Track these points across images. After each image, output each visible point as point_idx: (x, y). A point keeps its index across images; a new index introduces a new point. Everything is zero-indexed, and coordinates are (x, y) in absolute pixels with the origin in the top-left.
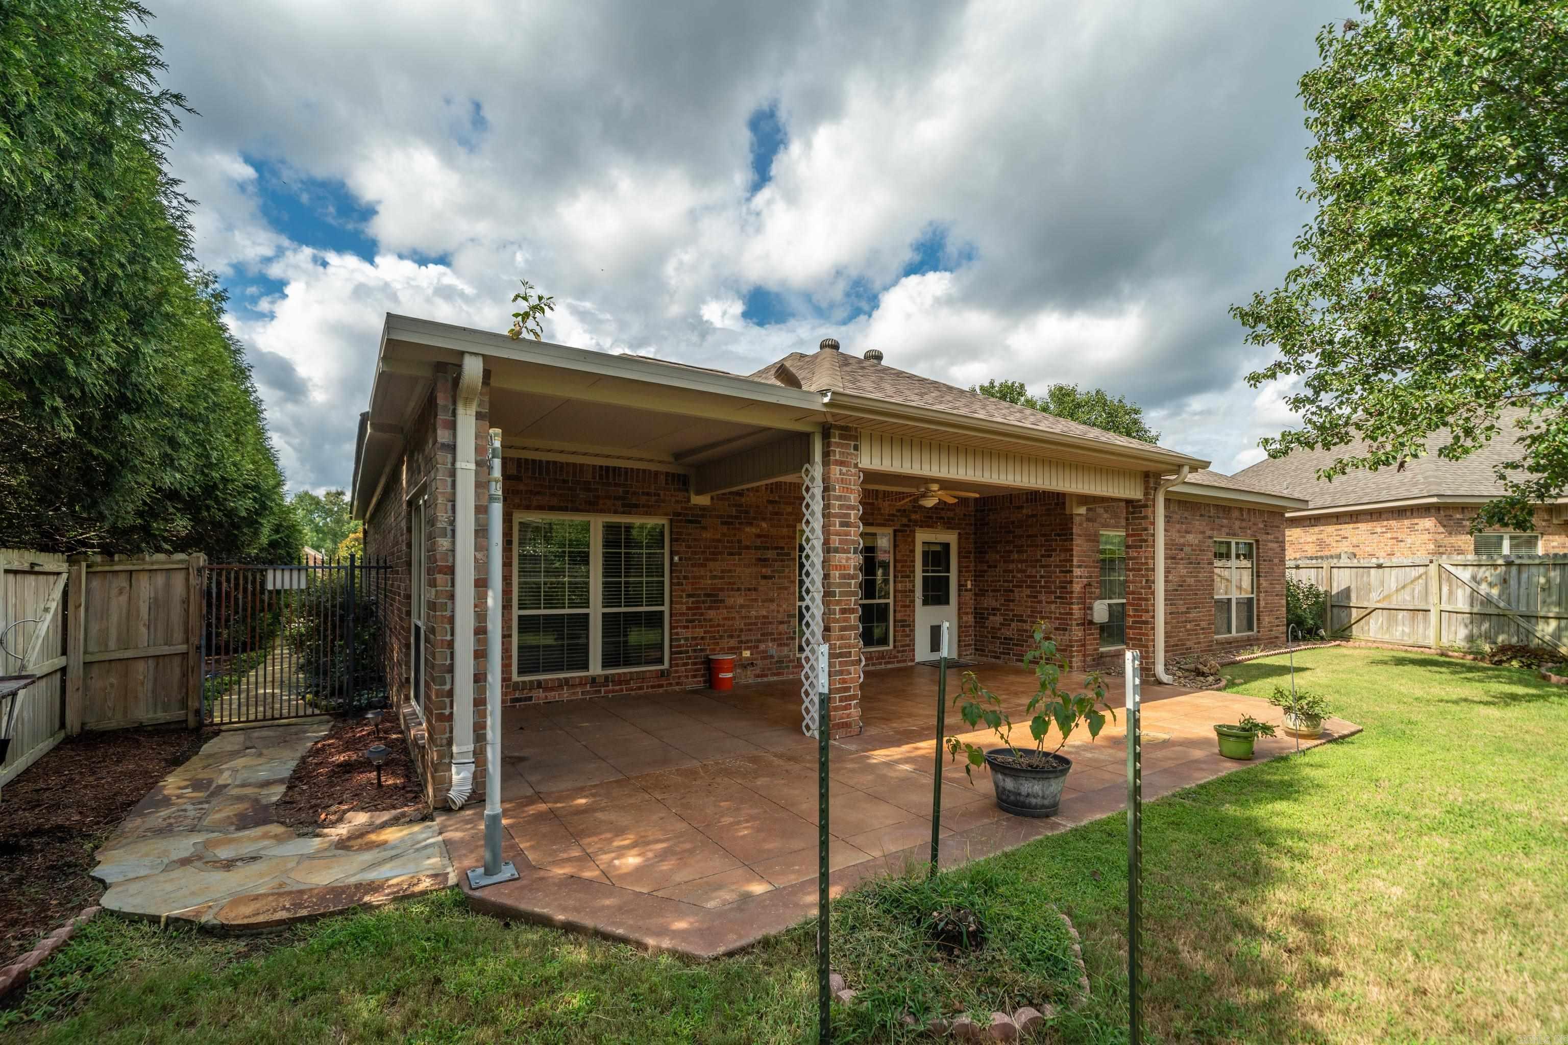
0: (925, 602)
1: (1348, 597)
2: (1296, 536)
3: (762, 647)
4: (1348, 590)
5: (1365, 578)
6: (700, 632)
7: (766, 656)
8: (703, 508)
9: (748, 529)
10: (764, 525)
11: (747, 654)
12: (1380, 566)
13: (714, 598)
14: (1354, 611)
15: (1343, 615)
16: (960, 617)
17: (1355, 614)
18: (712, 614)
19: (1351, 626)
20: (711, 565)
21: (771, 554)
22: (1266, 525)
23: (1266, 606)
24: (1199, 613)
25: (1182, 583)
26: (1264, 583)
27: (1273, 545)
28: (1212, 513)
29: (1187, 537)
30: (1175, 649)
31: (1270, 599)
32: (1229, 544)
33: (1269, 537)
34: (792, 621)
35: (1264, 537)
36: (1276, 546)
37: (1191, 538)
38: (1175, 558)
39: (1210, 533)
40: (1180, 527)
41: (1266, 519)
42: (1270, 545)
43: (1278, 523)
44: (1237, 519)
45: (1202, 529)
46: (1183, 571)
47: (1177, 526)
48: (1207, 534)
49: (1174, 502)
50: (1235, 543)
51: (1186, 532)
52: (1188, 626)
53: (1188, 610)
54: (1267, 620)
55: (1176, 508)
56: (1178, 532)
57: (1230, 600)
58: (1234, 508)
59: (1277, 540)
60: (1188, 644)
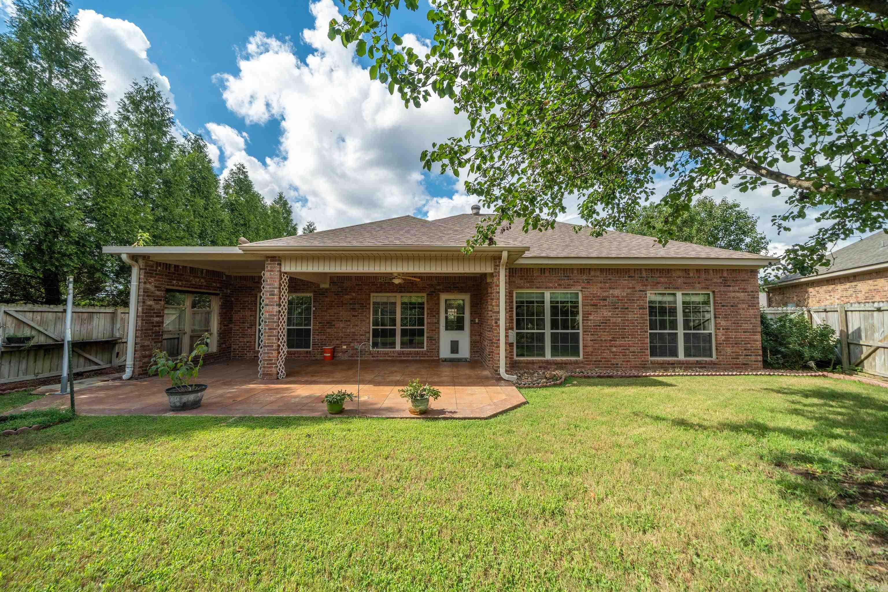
0: (447, 329)
1: (860, 337)
2: (881, 285)
3: (352, 345)
4: (859, 330)
5: (870, 321)
6: (324, 337)
7: (353, 349)
8: (327, 289)
9: (346, 297)
10: (354, 294)
11: (345, 347)
12: (879, 310)
13: (330, 324)
14: (864, 348)
15: (857, 351)
16: (471, 337)
17: (866, 351)
18: (329, 330)
19: (862, 361)
20: (329, 311)
21: (357, 306)
22: (725, 280)
23: (727, 339)
24: (628, 342)
25: (605, 322)
26: (723, 323)
27: (738, 294)
28: (644, 274)
29: (611, 291)
30: (597, 364)
31: (733, 335)
32: (674, 295)
33: (731, 288)
34: (367, 335)
35: (722, 289)
36: (742, 295)
37: (617, 292)
38: (596, 305)
39: (641, 288)
40: (602, 285)
41: (725, 275)
42: (733, 294)
43: (746, 277)
44: (680, 277)
45: (631, 285)
46: (607, 313)
47: (600, 285)
48: (637, 289)
49: (595, 270)
50: (683, 294)
51: (610, 288)
52: (614, 349)
53: (614, 339)
54: (729, 350)
55: (598, 273)
56: (601, 288)
57: (676, 334)
58: (675, 270)
59: (744, 291)
60: (614, 361)
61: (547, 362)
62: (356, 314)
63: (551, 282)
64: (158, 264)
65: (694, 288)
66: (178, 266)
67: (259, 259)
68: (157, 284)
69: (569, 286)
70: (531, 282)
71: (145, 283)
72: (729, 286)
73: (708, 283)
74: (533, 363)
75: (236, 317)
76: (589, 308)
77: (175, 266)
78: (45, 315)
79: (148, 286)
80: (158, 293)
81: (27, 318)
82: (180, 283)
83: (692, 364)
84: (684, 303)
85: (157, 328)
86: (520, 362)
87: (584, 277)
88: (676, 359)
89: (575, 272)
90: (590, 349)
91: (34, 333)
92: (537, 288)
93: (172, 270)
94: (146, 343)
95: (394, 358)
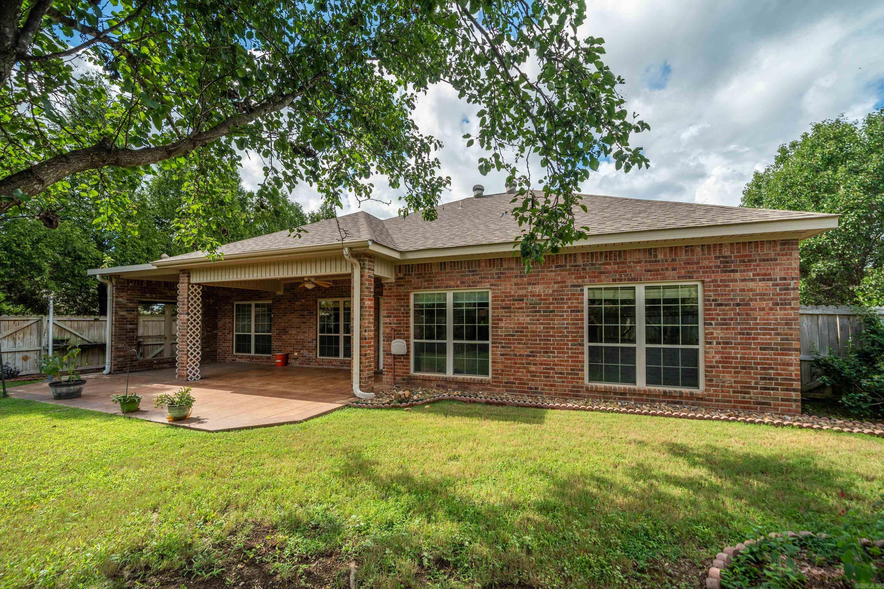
3: (302, 352)
6: (281, 344)
7: (303, 356)
9: (297, 304)
10: (303, 301)
11: (296, 354)
13: (285, 331)
18: (284, 337)
20: (284, 318)
21: (306, 313)
22: (726, 261)
23: (726, 361)
24: (553, 358)
25: (521, 330)
26: (718, 333)
27: (751, 285)
28: (580, 262)
29: (530, 288)
30: (509, 386)
31: (738, 353)
32: (634, 288)
33: (738, 275)
34: (314, 342)
35: (720, 277)
36: (759, 286)
37: (538, 289)
38: (509, 308)
39: (575, 282)
40: (519, 280)
41: (726, 252)
42: (740, 285)
43: (772, 255)
44: (639, 262)
45: (559, 278)
46: (524, 318)
47: (514, 280)
48: (569, 283)
49: (509, 259)
50: (647, 288)
51: (529, 284)
52: (533, 368)
53: (533, 354)
54: (729, 378)
55: (513, 265)
56: (516, 284)
57: (634, 349)
58: (631, 251)
59: (766, 277)
60: (531, 384)
61: (446, 380)
62: (305, 321)
63: (453, 280)
64: (129, 281)
65: (664, 278)
66: (151, 282)
67: (174, 272)
68: (129, 297)
69: (474, 284)
70: (429, 280)
71: (117, 297)
72: (733, 271)
73: (690, 268)
74: (430, 380)
75: (220, 324)
76: (501, 312)
77: (148, 281)
78: (81, 323)
79: (121, 300)
80: (131, 305)
81: (66, 326)
82: (154, 296)
83: (658, 396)
84: (648, 301)
85: (131, 334)
86: (415, 378)
87: (495, 271)
88: (632, 387)
89: (483, 264)
90: (500, 367)
91: (72, 336)
92: (436, 287)
93: (145, 285)
94: (120, 346)
95: (337, 367)
